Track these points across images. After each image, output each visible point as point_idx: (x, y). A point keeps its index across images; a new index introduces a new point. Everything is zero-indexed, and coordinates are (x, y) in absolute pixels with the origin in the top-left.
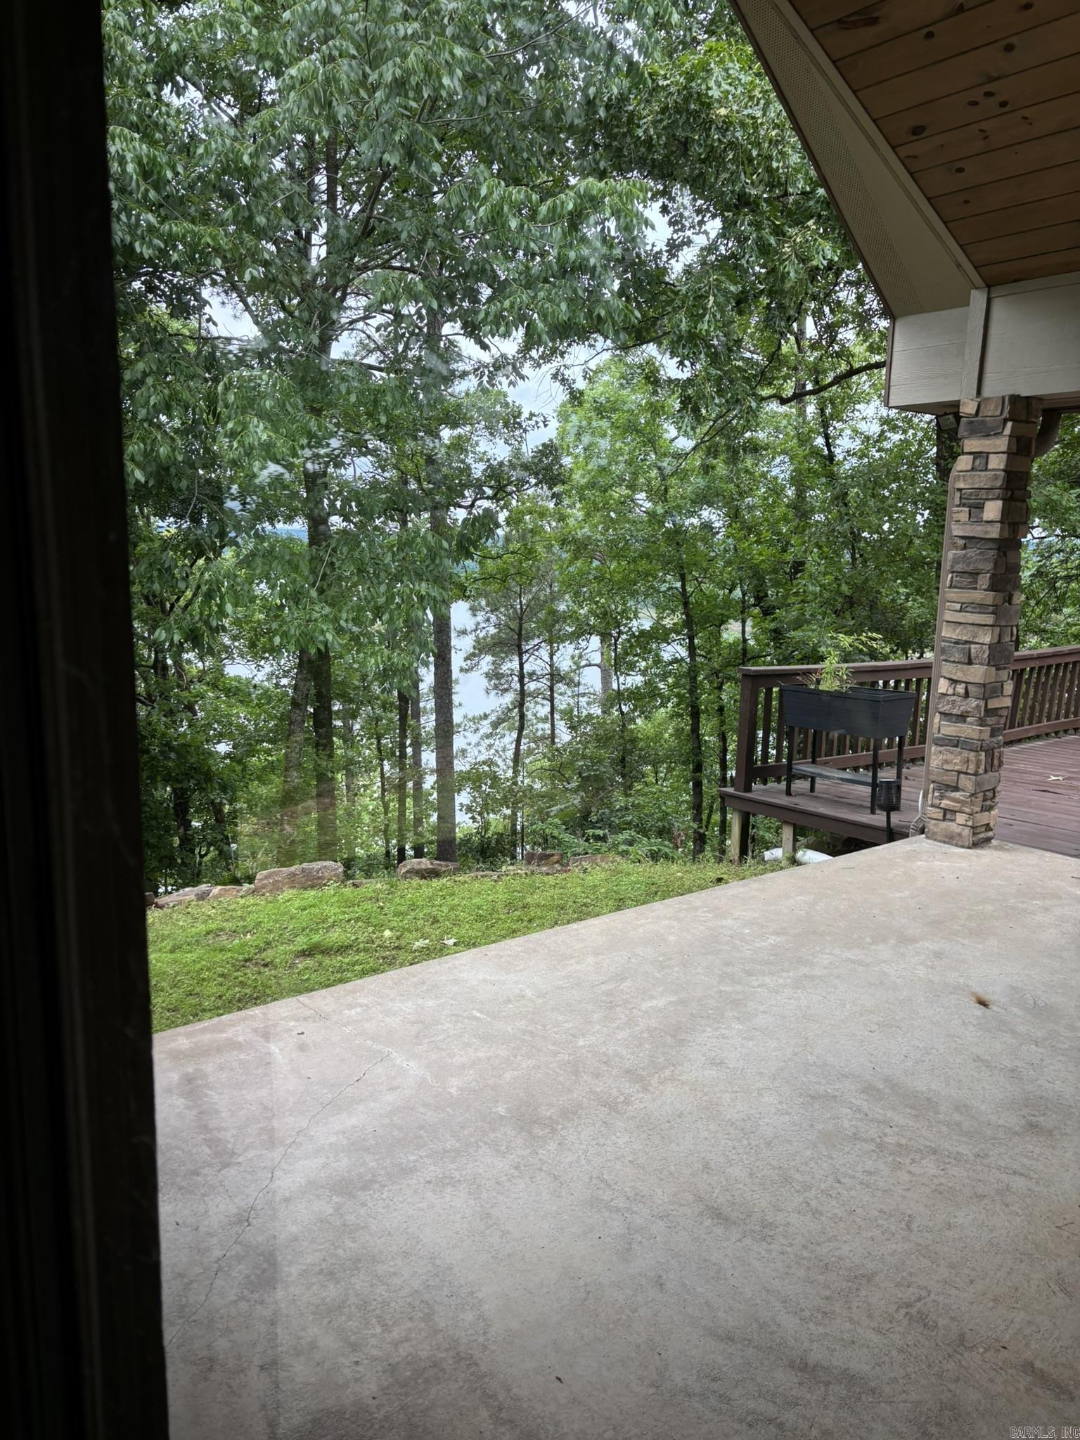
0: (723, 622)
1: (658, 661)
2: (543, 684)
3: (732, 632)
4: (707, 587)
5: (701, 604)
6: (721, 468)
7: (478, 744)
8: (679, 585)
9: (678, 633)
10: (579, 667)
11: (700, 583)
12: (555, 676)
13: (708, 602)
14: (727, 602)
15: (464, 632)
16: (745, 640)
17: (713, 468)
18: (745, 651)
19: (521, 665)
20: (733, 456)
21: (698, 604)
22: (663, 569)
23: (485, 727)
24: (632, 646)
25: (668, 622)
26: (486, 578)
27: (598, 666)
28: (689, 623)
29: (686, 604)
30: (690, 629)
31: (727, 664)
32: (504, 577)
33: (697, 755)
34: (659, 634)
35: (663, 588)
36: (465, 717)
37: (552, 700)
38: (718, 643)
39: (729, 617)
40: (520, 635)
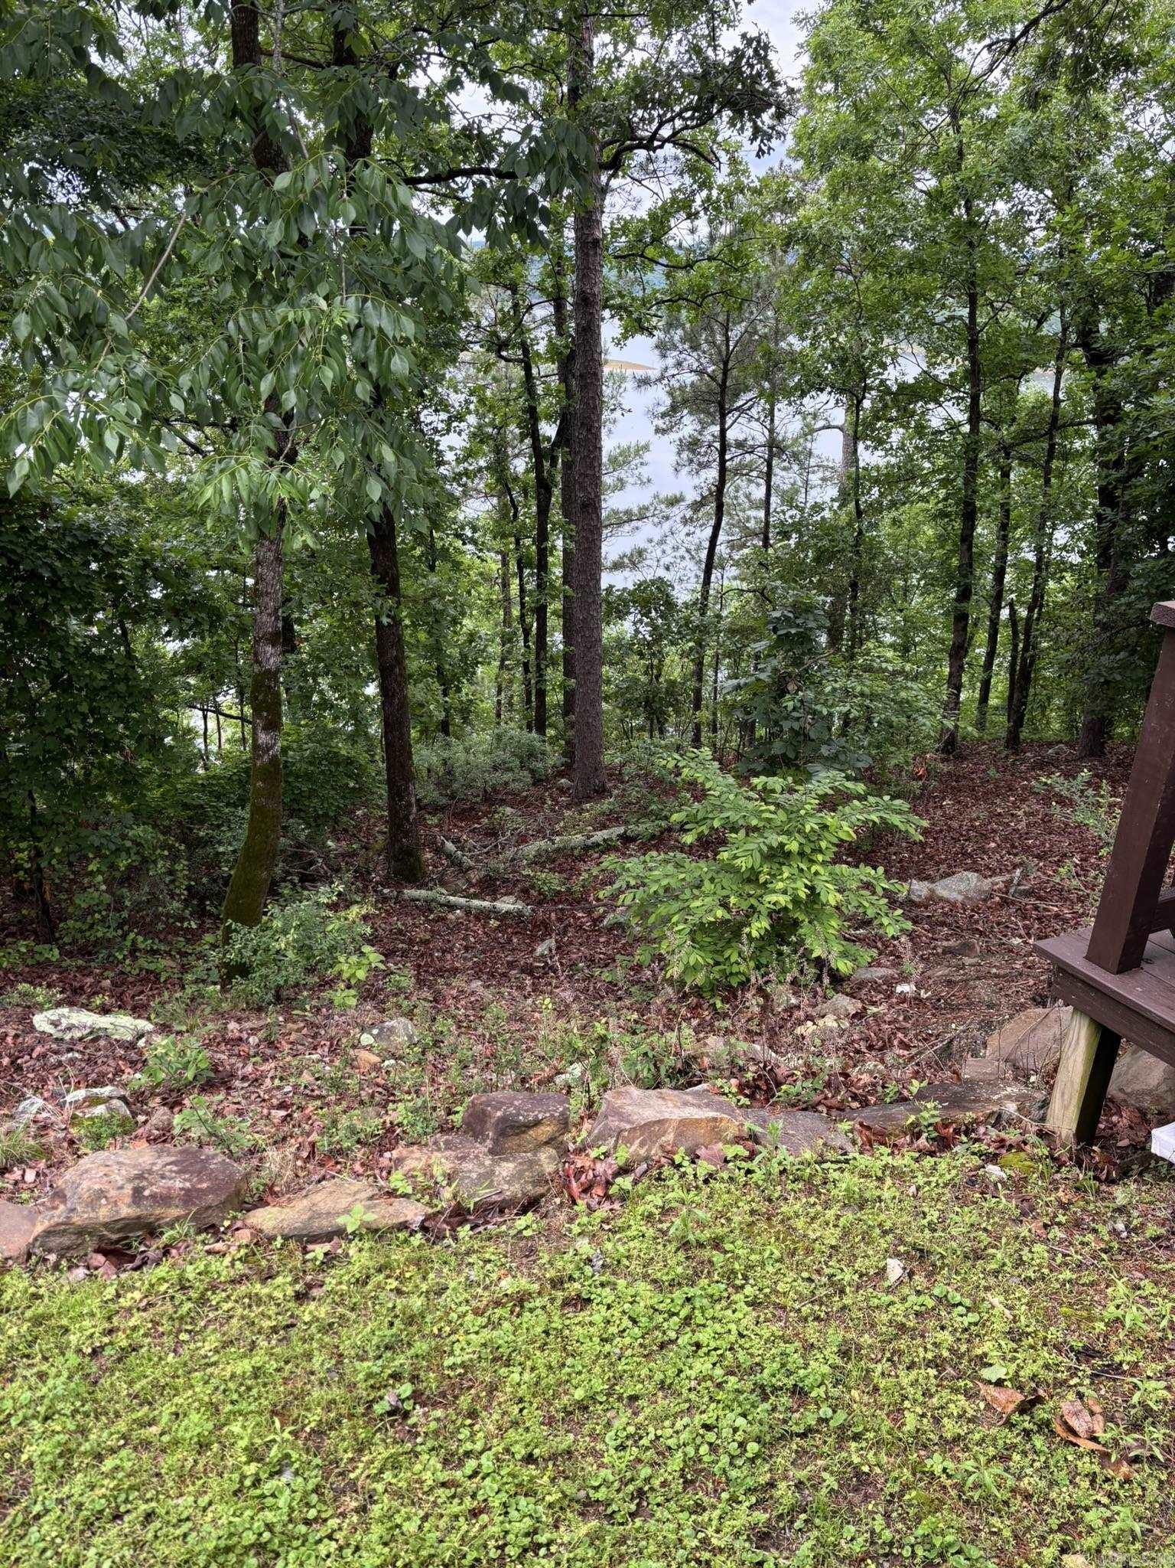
0: (1026, 372)
1: (921, 430)
2: (758, 458)
3: (1038, 386)
4: (1009, 316)
5: (996, 344)
6: (1060, 101)
7: (662, 542)
8: (965, 312)
9: (955, 389)
10: (812, 431)
11: (996, 311)
12: (775, 447)
13: (1008, 340)
14: (1036, 342)
15: (644, 382)
16: (1057, 401)
17: (1047, 98)
18: (1055, 418)
19: (723, 432)
20: (1083, 79)
21: (991, 342)
22: (944, 287)
23: (679, 512)
24: (885, 407)
25: (942, 373)
26: (674, 300)
27: (840, 428)
28: (974, 375)
29: (973, 344)
30: (976, 384)
31: (1025, 437)
32: (698, 298)
33: (965, 576)
34: (928, 390)
35: (940, 317)
36: (656, 496)
37: (769, 475)
38: (1013, 401)
39: (1036, 365)
40: (723, 386)
